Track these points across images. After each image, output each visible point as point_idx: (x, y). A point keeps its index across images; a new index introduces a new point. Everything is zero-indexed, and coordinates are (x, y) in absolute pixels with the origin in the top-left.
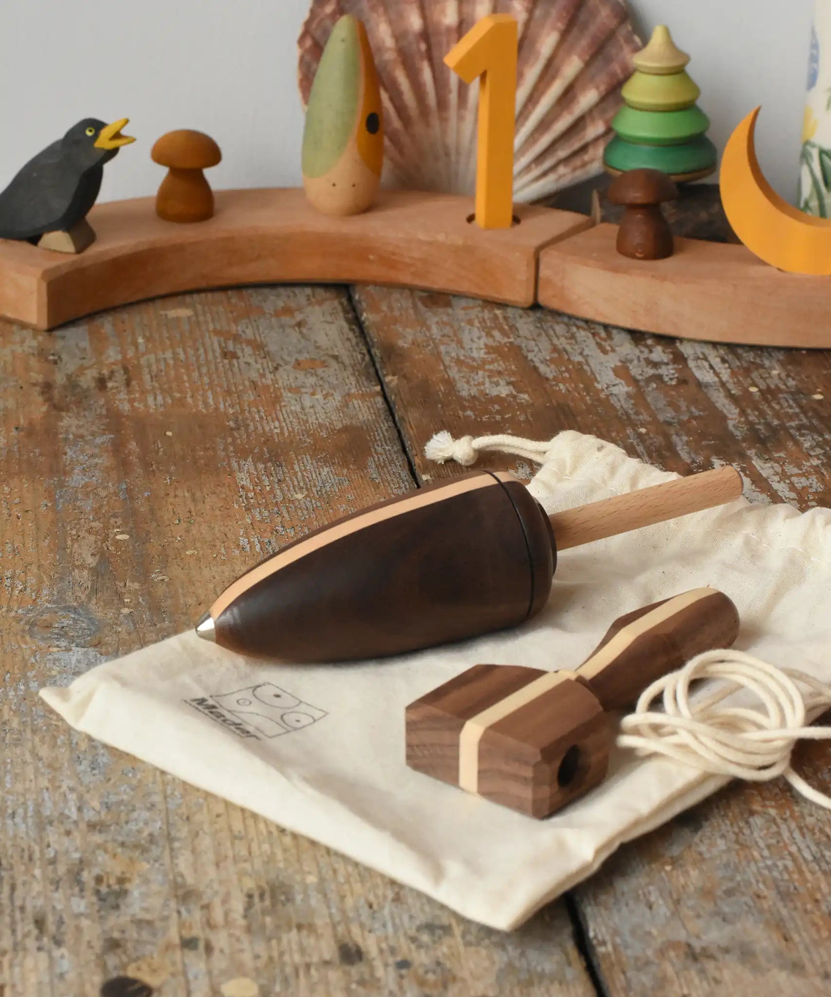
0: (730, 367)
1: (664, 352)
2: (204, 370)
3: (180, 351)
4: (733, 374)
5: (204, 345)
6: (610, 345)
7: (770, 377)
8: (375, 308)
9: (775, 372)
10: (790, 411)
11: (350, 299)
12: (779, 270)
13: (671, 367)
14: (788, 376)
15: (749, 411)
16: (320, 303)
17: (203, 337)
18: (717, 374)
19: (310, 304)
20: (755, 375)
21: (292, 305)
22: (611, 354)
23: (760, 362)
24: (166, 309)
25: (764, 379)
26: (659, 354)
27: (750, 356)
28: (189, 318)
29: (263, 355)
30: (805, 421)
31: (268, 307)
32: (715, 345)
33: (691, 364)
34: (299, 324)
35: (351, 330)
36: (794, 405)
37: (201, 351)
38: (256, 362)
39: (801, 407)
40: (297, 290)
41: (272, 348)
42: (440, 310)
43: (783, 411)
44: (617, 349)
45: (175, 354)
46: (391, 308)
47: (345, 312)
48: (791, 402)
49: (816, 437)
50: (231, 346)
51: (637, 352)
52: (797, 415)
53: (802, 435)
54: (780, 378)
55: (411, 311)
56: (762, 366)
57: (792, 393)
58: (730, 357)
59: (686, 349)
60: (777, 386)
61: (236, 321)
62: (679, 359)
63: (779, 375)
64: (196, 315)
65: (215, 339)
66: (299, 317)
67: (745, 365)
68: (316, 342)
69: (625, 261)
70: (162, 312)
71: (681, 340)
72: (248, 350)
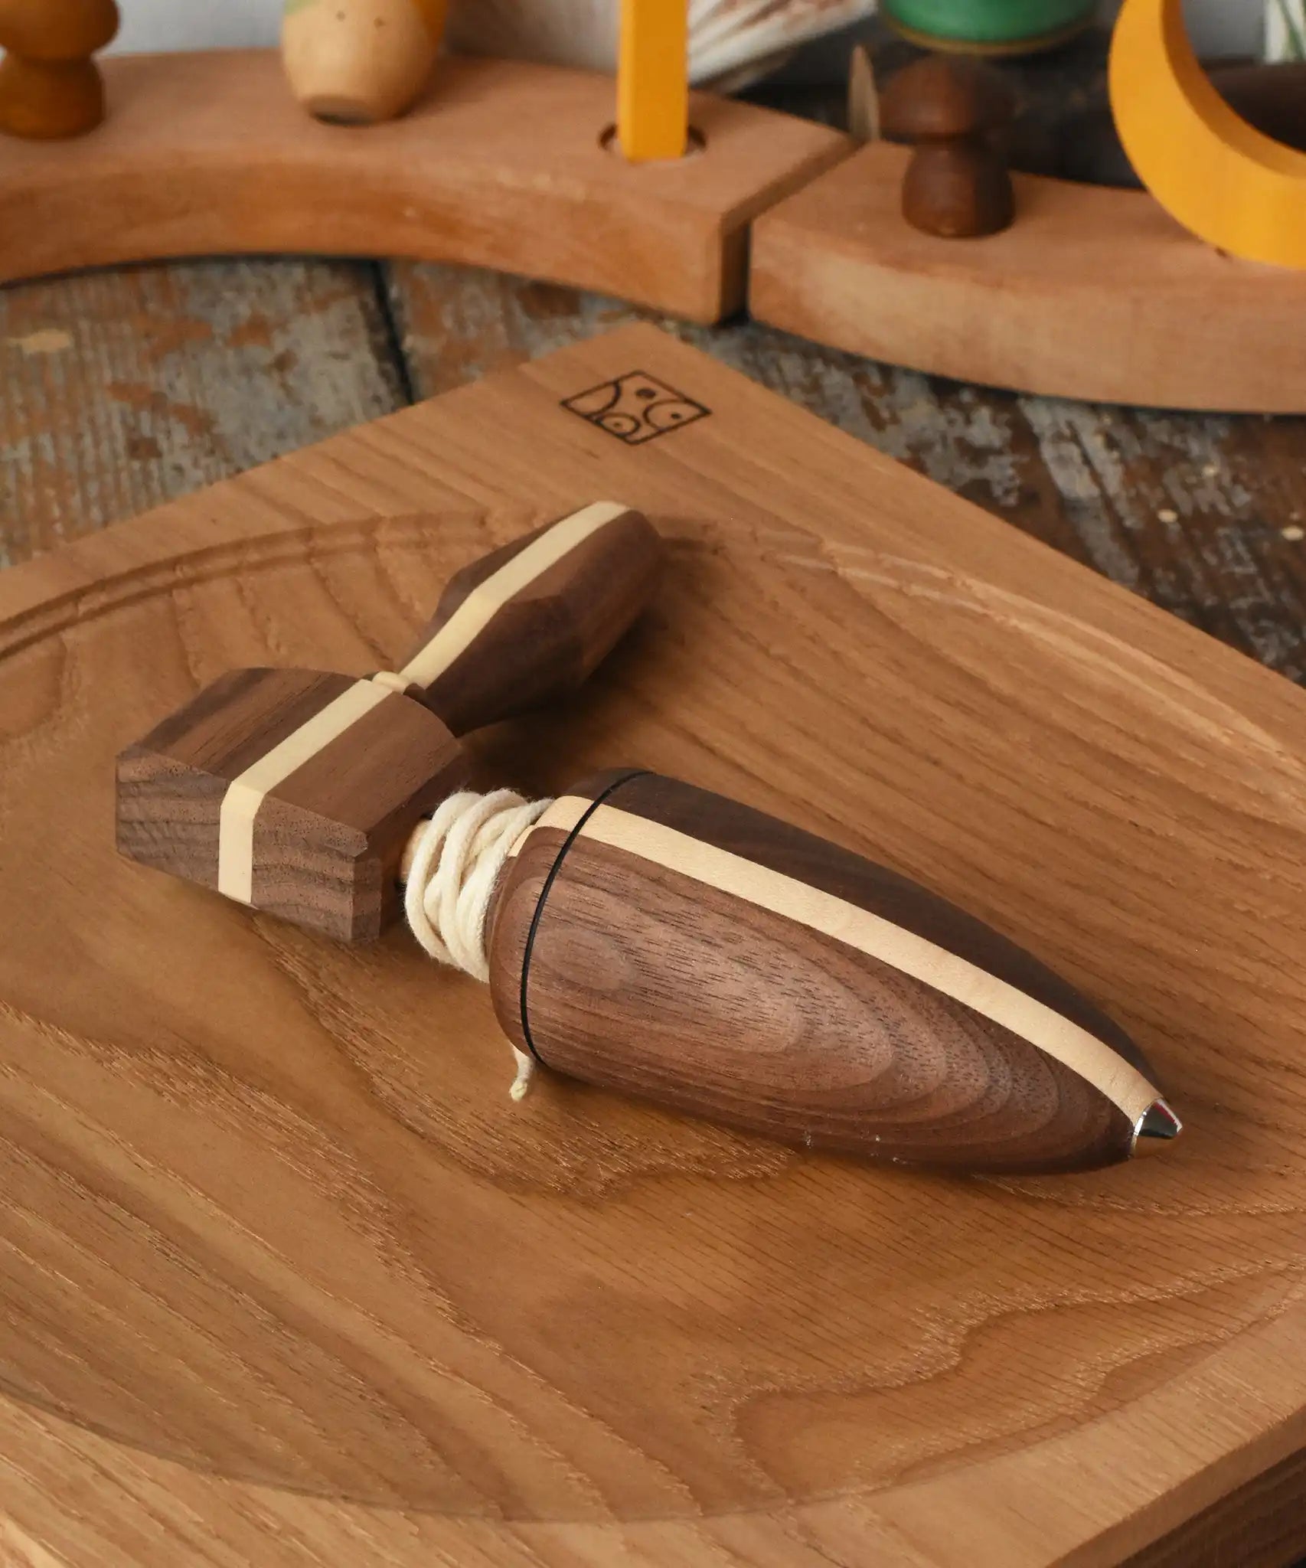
0: (1122, 461)
1: (994, 422)
2: (93, 489)
3: (45, 440)
4: (1130, 477)
5: (92, 421)
6: (889, 407)
7: (1201, 484)
8: (429, 324)
9: (1210, 471)
10: (1238, 570)
11: (382, 295)
12: (1221, 252)
13: (1007, 459)
14: (1235, 480)
15: (1159, 573)
16: (322, 305)
17: (90, 403)
18: (1096, 478)
19: (303, 310)
20: (1170, 478)
21: (268, 313)
22: (890, 429)
23: (1182, 446)
24: (18, 334)
25: (1188, 488)
26: (985, 429)
27: (1160, 431)
28: (64, 354)
29: (208, 445)
30: (1267, 596)
31: (221, 321)
32: (1094, 408)
33: (1047, 452)
34: (282, 363)
35: (383, 373)
36: (1246, 556)
37: (88, 440)
38: (196, 464)
39: (1258, 559)
40: (277, 272)
41: (228, 425)
42: (559, 322)
43: (1223, 571)
44: (904, 415)
45: (35, 448)
46: (460, 323)
47: (372, 328)
48: (1241, 548)
49: (1287, 636)
50: (146, 426)
51: (941, 421)
52: (1250, 579)
53: (1262, 633)
54: (1221, 488)
55: (501, 328)
56: (1183, 456)
57: (1241, 524)
58: (1122, 434)
59: (1040, 418)
60: (1213, 506)
61: (155, 358)
62: (1024, 438)
63: (1217, 477)
64: (78, 345)
65: (115, 406)
66: (280, 344)
67: (1152, 453)
68: (314, 408)
69: (920, 243)
70: (13, 342)
71: (1030, 397)
72: (180, 435)
